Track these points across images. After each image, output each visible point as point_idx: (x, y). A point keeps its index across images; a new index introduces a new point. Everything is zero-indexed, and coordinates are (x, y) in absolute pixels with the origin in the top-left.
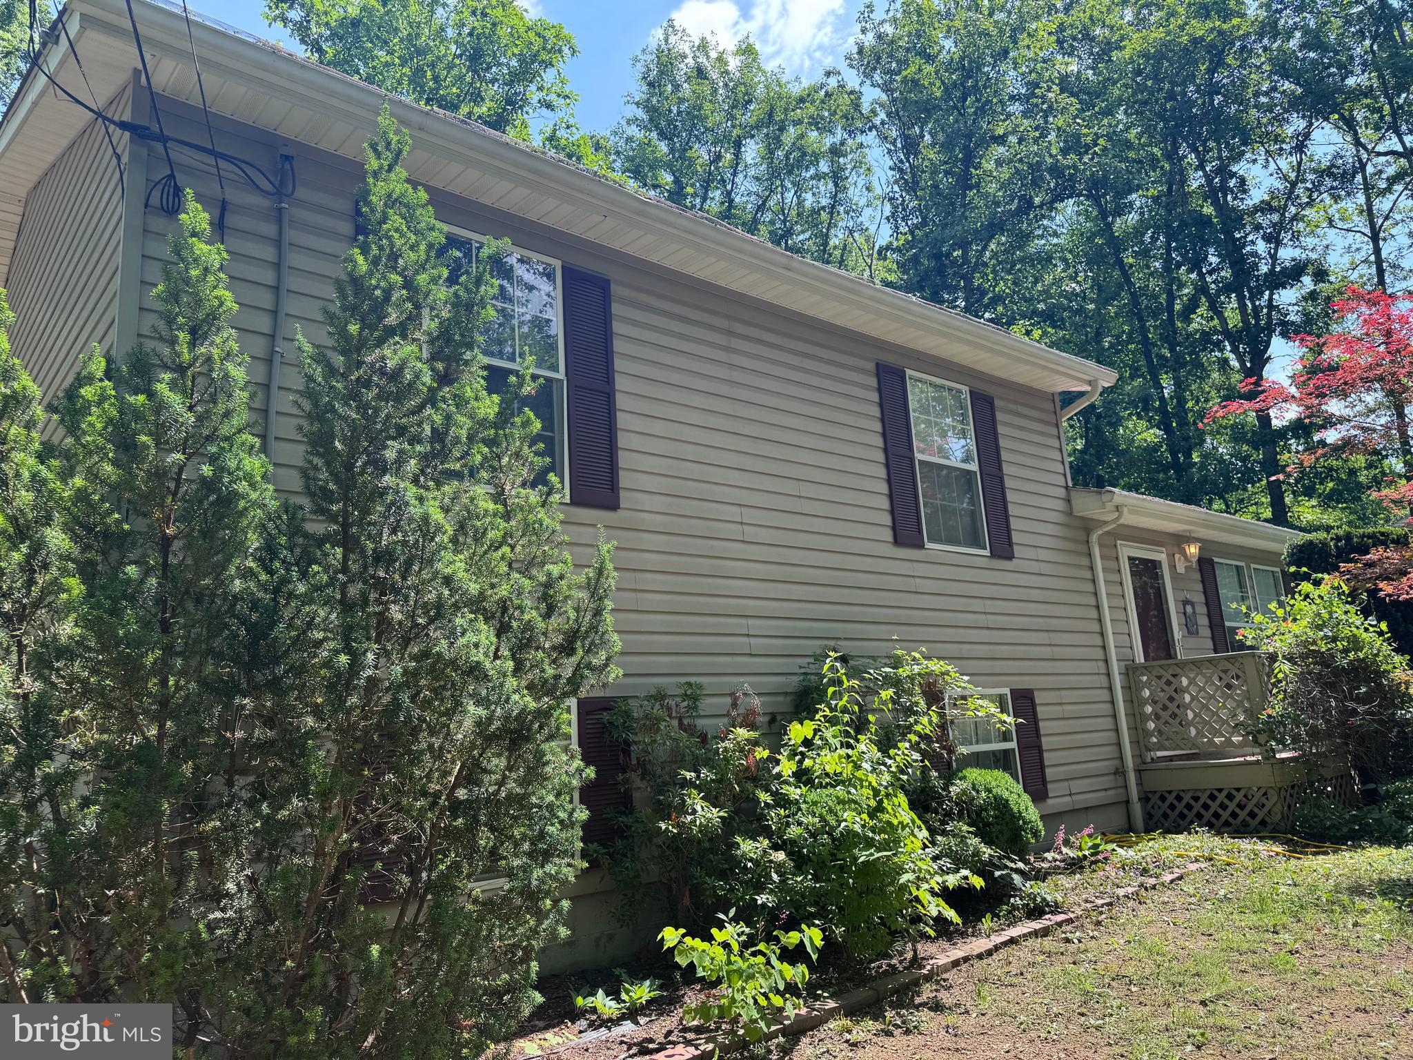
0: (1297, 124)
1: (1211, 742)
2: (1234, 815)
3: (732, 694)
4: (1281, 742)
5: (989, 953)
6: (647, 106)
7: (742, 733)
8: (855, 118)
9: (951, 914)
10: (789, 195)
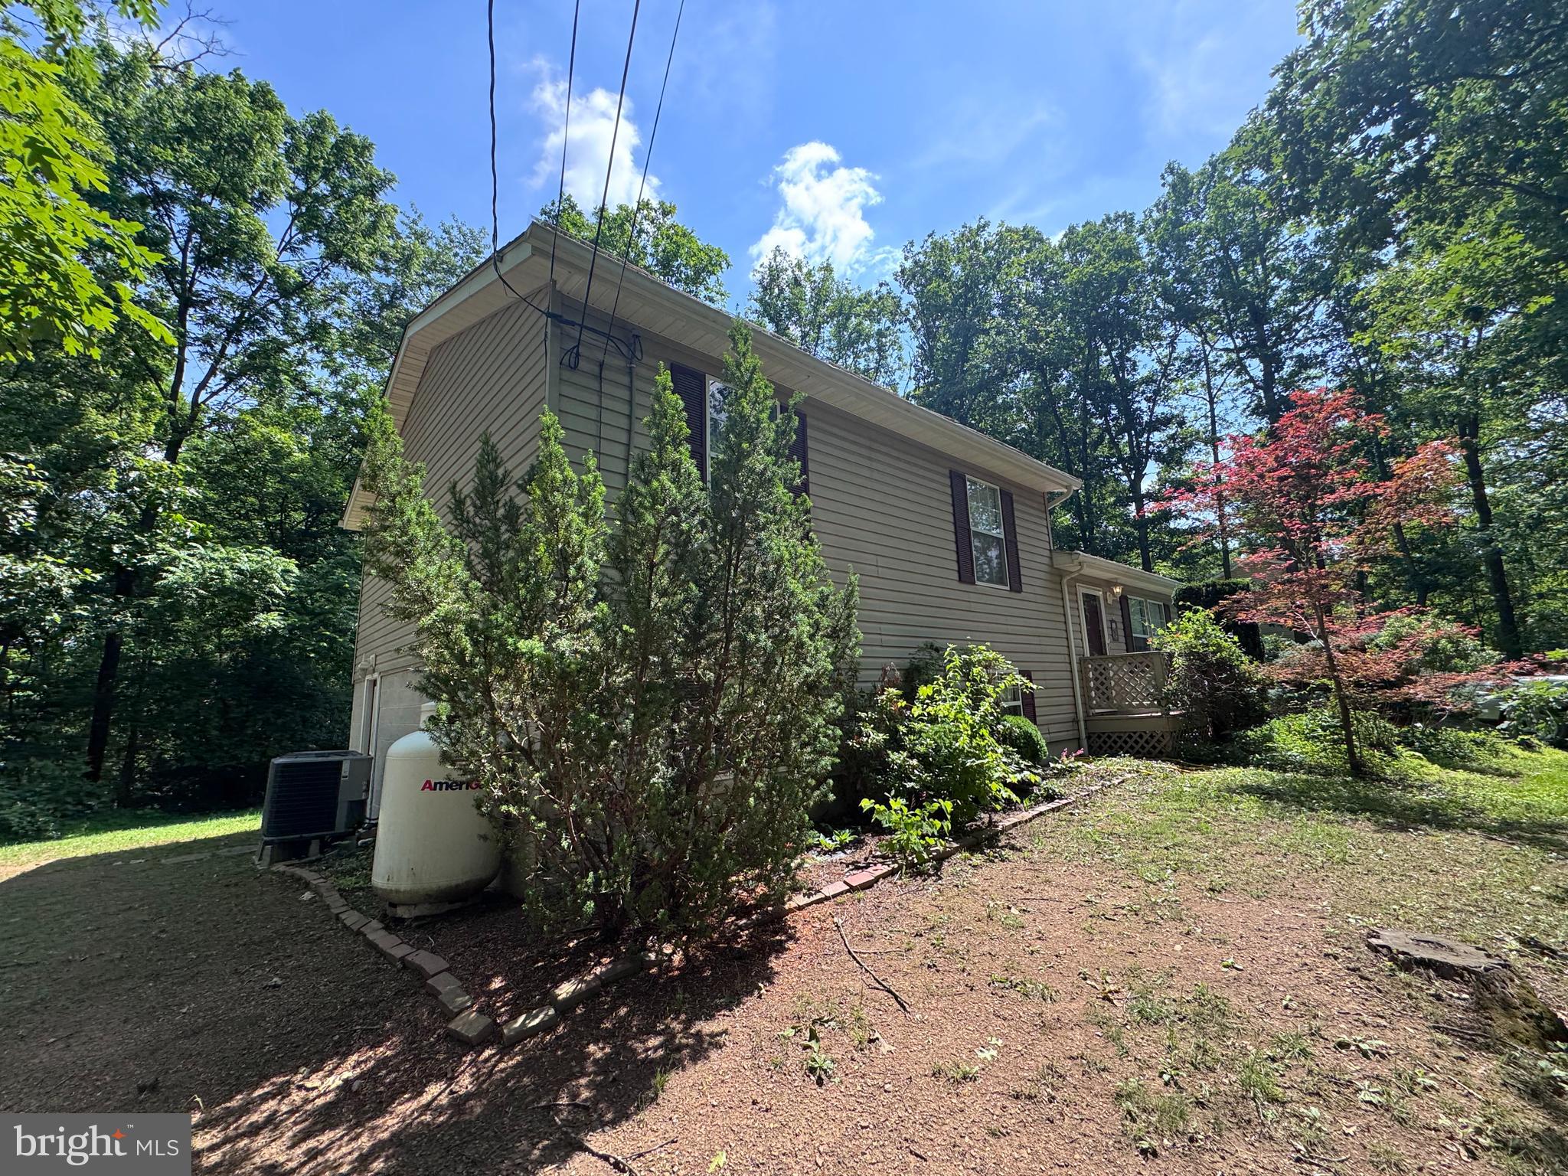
0: (1168, 330)
1: (1130, 704)
2: (1143, 747)
3: (883, 669)
4: (1175, 705)
5: (1030, 820)
6: (761, 301)
7: (893, 691)
8: (896, 313)
9: (1014, 797)
10: (850, 361)
